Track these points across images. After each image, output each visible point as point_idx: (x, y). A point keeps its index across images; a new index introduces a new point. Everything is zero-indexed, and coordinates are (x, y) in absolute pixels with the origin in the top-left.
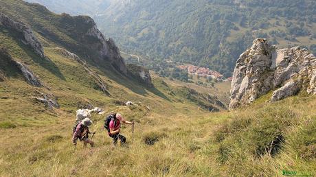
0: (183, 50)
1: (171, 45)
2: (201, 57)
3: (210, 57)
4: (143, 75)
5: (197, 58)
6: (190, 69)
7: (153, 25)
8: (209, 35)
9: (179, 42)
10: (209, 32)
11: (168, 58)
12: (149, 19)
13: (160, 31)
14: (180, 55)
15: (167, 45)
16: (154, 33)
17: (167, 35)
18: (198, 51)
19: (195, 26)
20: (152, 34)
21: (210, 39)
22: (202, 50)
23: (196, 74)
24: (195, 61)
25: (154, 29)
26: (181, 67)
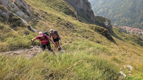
0: (122, 19)
1: (115, 16)
2: (134, 22)
3: (140, 22)
4: (106, 24)
5: (131, 23)
6: (127, 28)
7: (106, 7)
8: (139, 10)
9: (120, 15)
10: (139, 8)
11: (114, 23)
12: (103, 5)
13: (109, 10)
14: (121, 21)
15: (113, 17)
16: (106, 11)
17: (113, 11)
18: (132, 19)
19: (130, 6)
20: (105, 11)
21: (140, 13)
22: (135, 18)
23: (131, 31)
24: (130, 24)
25: (106, 9)
26: (122, 27)
